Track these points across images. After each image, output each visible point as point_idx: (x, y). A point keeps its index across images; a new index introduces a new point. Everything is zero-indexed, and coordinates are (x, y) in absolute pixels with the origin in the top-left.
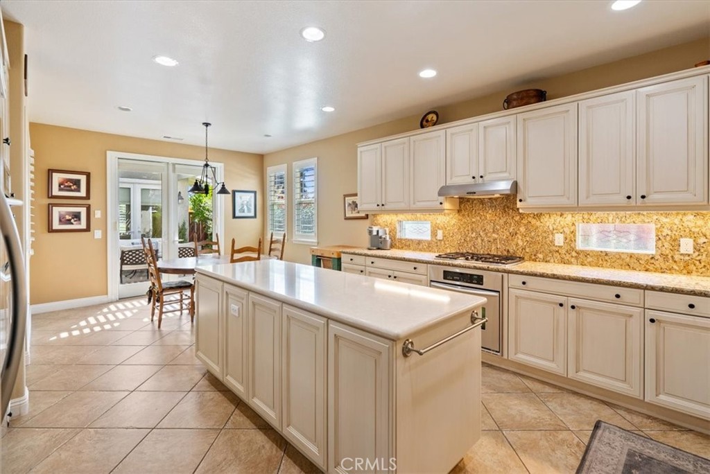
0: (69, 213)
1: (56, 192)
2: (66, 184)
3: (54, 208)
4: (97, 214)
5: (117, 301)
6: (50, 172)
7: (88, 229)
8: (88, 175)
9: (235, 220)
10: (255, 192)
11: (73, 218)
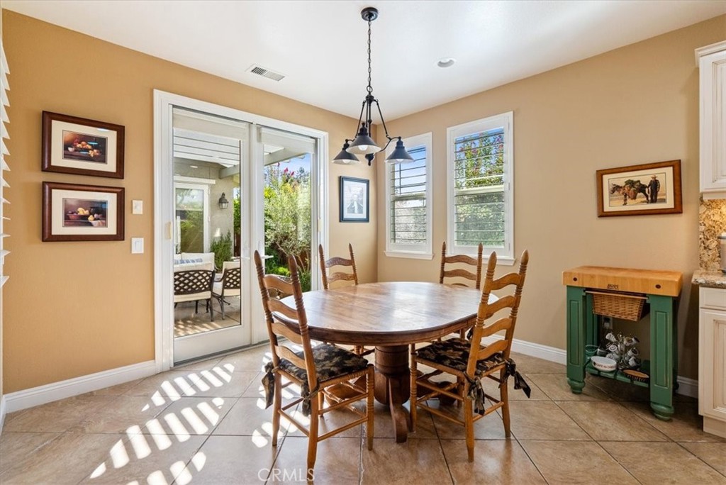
0: (83, 204)
1: (58, 159)
2: (79, 145)
3: (54, 191)
4: (137, 207)
5: (171, 370)
6: (48, 117)
7: (120, 236)
8: (120, 131)
9: (342, 224)
10: (368, 182)
11: (91, 214)
